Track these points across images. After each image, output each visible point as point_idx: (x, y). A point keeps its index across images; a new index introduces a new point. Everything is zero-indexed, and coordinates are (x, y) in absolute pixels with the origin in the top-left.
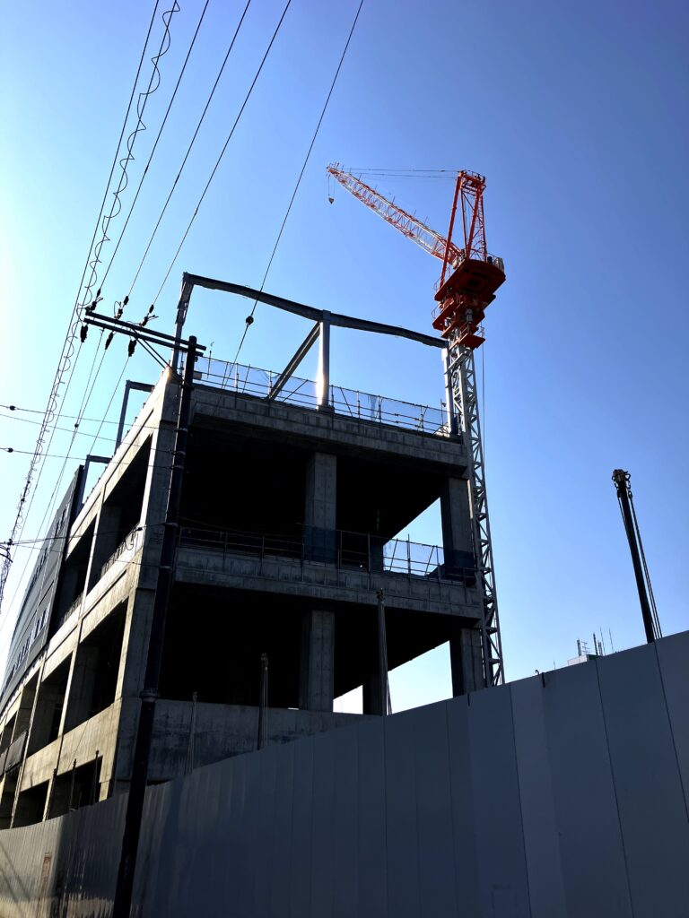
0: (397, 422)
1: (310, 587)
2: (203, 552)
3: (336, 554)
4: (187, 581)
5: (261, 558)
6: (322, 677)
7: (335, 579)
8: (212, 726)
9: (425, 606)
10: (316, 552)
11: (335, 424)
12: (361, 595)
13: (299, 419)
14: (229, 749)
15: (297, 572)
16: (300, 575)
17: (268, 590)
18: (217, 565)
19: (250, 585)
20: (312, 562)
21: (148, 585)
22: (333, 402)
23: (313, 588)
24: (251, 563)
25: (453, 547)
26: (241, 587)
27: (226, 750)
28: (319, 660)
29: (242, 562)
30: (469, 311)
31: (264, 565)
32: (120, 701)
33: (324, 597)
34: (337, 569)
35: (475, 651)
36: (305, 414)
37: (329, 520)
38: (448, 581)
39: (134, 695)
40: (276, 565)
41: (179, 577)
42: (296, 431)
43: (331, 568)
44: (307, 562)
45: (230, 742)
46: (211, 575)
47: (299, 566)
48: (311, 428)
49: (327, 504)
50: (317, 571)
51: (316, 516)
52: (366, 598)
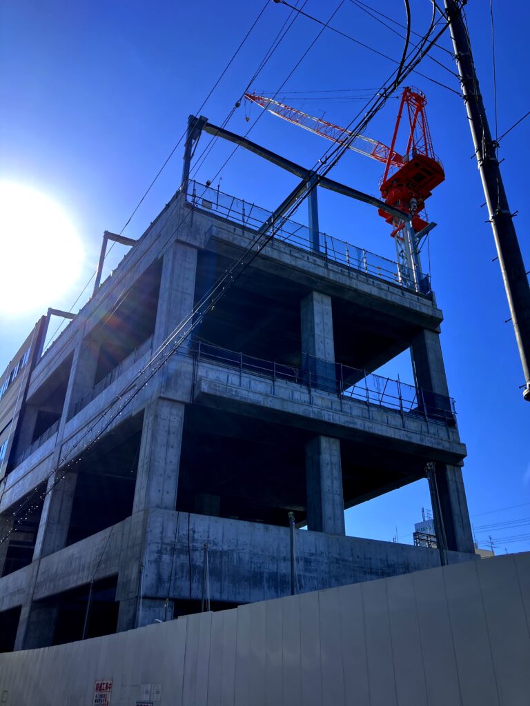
0: (380, 275)
1: (322, 412)
2: (221, 369)
3: (338, 384)
4: (212, 392)
5: (274, 381)
6: (333, 500)
7: (339, 408)
8: (237, 543)
9: (422, 440)
10: (319, 382)
11: (329, 267)
12: (368, 424)
13: (301, 256)
14: (254, 568)
15: (305, 397)
16: (309, 401)
17: (286, 410)
18: (234, 383)
19: (269, 403)
20: (317, 391)
21: (170, 395)
22: (326, 248)
23: (326, 412)
24: (264, 384)
25: (432, 390)
26: (262, 404)
27: (253, 569)
28: (330, 485)
29: (257, 383)
30: (414, 200)
31: (276, 388)
32: (143, 512)
33: (335, 422)
34: (340, 399)
35: (459, 486)
36: (304, 254)
37: (328, 354)
38: (433, 421)
39: (158, 507)
40: (286, 389)
41: (205, 388)
42: (300, 266)
43: (334, 398)
44: (313, 389)
45: (256, 561)
46: (235, 389)
47: (307, 392)
48: (313, 265)
49: (326, 339)
50: (323, 398)
51: (317, 348)
52: (371, 427)
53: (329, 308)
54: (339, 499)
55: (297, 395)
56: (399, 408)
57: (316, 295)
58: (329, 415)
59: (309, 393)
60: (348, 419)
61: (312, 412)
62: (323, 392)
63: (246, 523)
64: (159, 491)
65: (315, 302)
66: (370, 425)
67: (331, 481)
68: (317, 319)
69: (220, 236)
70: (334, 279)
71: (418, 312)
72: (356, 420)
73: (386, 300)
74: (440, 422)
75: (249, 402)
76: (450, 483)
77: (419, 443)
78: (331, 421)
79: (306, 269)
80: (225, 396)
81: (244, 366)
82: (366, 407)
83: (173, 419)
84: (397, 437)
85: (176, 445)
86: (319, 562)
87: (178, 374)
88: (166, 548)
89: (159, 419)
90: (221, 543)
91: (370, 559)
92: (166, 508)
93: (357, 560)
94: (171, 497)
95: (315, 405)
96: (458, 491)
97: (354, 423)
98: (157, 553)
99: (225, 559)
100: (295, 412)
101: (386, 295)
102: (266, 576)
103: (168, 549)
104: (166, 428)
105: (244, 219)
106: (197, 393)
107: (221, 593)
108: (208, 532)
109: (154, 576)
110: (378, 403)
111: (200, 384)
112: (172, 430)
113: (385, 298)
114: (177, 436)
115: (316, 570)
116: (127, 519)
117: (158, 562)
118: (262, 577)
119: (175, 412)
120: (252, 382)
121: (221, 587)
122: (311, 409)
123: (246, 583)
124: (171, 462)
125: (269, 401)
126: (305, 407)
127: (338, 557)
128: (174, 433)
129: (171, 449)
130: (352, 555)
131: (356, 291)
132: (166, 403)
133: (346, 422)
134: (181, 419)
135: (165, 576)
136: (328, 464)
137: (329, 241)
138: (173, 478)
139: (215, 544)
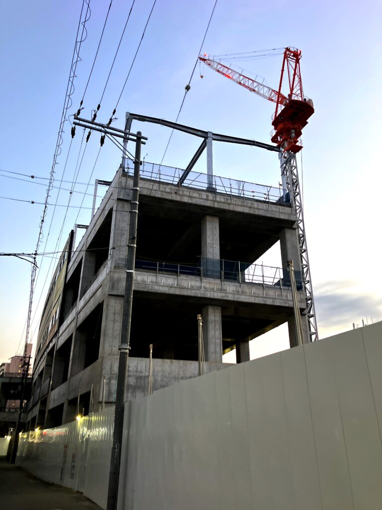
0: (254, 196)
5: (178, 276)
6: (215, 343)
7: (220, 287)
15: (198, 285)
18: (153, 280)
20: (207, 278)
21: (114, 293)
22: (215, 185)
24: (172, 279)
28: (213, 334)
29: (168, 278)
30: (293, 131)
31: (179, 280)
32: (101, 358)
37: (216, 254)
39: (109, 354)
40: (186, 280)
44: (204, 278)
47: (200, 280)
49: (214, 245)
51: (208, 251)
53: (217, 225)
54: (219, 341)
55: (193, 283)
56: (262, 282)
57: (208, 218)
58: (211, 294)
62: (211, 279)
64: (110, 346)
65: (207, 223)
68: (209, 233)
71: (276, 219)
72: (228, 295)
73: (254, 215)
75: (160, 292)
77: (271, 304)
81: (159, 270)
82: (239, 285)
83: (118, 306)
85: (118, 320)
88: (113, 377)
89: (109, 307)
90: (144, 372)
98: (108, 379)
100: (189, 295)
101: (255, 211)
104: (113, 311)
105: (160, 177)
108: (137, 366)
109: (107, 391)
114: (120, 315)
116: (97, 361)
117: (109, 383)
119: (118, 301)
124: (116, 329)
125: (172, 290)
129: (116, 323)
139: (141, 372)
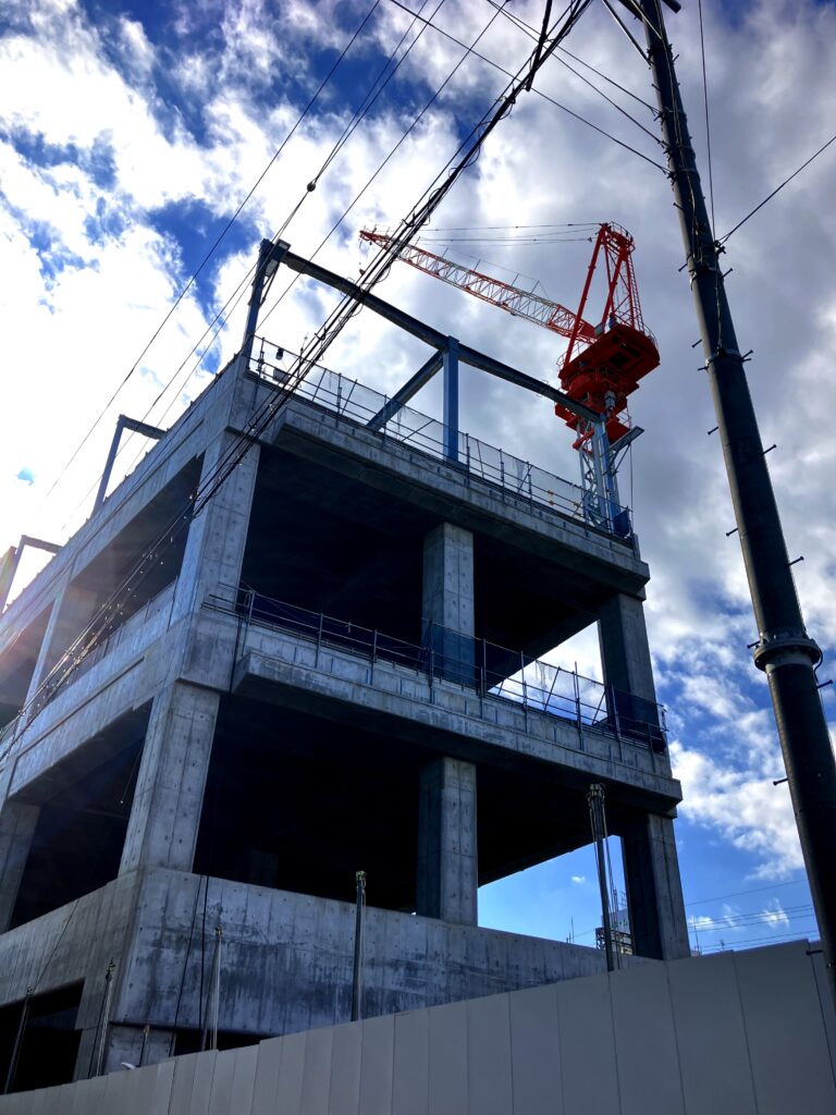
0: (552, 503)
1: (450, 717)
2: (285, 638)
3: (477, 674)
4: (267, 675)
5: (372, 663)
6: (461, 867)
7: (477, 712)
8: (293, 934)
9: (609, 771)
10: (448, 668)
11: (472, 486)
12: (522, 740)
13: (427, 467)
14: (320, 978)
15: (423, 692)
16: (428, 697)
17: (389, 711)
18: (305, 662)
19: (362, 698)
20: (444, 682)
21: (196, 678)
22: (468, 456)
23: (454, 717)
24: (356, 666)
25: (629, 691)
26: (349, 699)
27: (317, 979)
28: (456, 839)
29: (345, 663)
30: (611, 394)
31: (375, 673)
32: (134, 874)
33: (470, 735)
34: (480, 698)
35: (669, 851)
36: (432, 464)
37: (465, 623)
38: (629, 741)
39: (162, 864)
40: (392, 676)
41: (255, 667)
42: (425, 482)
43: (471, 694)
44: (436, 680)
45: (323, 965)
46: (305, 672)
47: (427, 683)
48: (446, 481)
49: (462, 600)
50: (452, 695)
51: (446, 613)
52: (529, 746)
53: (469, 550)
54: (470, 864)
55: (409, 688)
56: (575, 718)
57: (448, 529)
58: (460, 722)
59: (430, 686)
60: (491, 731)
61: (432, 716)
62: (453, 686)
63: (311, 899)
64: (167, 838)
65: (446, 540)
66: (527, 742)
67: (459, 835)
68: (449, 567)
69: (298, 426)
70: (478, 504)
71: (609, 563)
72: (503, 733)
73: (561, 543)
74: (638, 743)
75: (328, 693)
76: (654, 844)
77: (606, 775)
78: (463, 733)
79: (434, 485)
80: (288, 682)
81: (325, 636)
82: (522, 713)
83: (200, 717)
84: (571, 764)
85: (200, 761)
86: (430, 970)
87: (212, 642)
88: (169, 938)
90: (265, 933)
91: (517, 967)
92: (175, 867)
93: (496, 969)
94: (185, 850)
95: (439, 704)
96: (666, 858)
97: (501, 738)
98: (154, 944)
99: (270, 959)
100: (403, 715)
101: (560, 534)
102: (338, 991)
103: (174, 939)
104: (186, 733)
105: (339, 403)
106: (240, 676)
107: (260, 1019)
109: (145, 987)
110: (541, 707)
111: (248, 661)
112: (195, 736)
113: (558, 538)
114: (203, 747)
115: (425, 984)
116: (108, 884)
117: (154, 959)
118: (332, 993)
119: (202, 705)
120: (336, 662)
121: (260, 1008)
122: (430, 711)
123: (304, 1003)
124: (189, 789)
125: (362, 696)
126: (421, 708)
127: (464, 962)
128: (198, 741)
129: (191, 769)
130: (488, 959)
131: (512, 525)
132: (189, 690)
133: (487, 735)
134: (213, 717)
135: (164, 988)
136: (454, 804)
137: (472, 444)
138: (192, 817)
139: (255, 933)
